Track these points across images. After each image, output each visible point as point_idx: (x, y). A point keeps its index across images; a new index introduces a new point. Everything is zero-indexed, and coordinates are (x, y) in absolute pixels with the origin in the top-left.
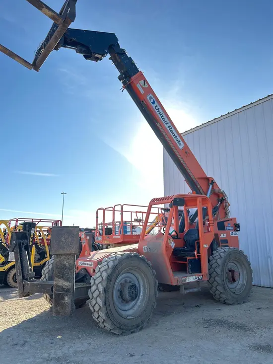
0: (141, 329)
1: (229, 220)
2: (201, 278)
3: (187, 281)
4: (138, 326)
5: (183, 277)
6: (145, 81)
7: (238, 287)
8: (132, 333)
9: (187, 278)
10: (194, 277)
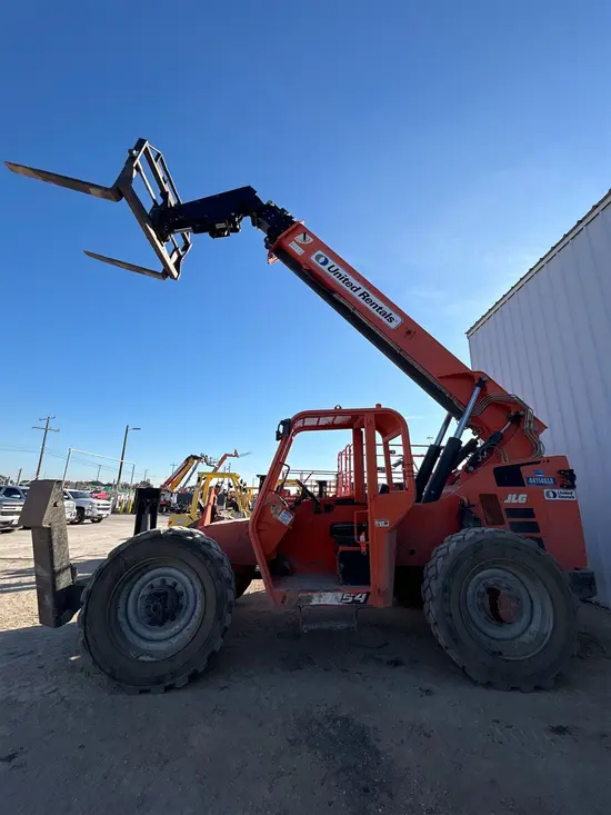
0: (168, 689)
1: (539, 462)
2: (362, 600)
3: (314, 603)
4: (159, 681)
5: (302, 591)
6: (306, 232)
7: (522, 639)
8: (141, 692)
9: (315, 595)
10: (340, 595)
